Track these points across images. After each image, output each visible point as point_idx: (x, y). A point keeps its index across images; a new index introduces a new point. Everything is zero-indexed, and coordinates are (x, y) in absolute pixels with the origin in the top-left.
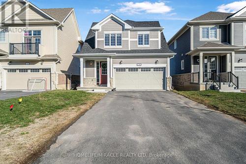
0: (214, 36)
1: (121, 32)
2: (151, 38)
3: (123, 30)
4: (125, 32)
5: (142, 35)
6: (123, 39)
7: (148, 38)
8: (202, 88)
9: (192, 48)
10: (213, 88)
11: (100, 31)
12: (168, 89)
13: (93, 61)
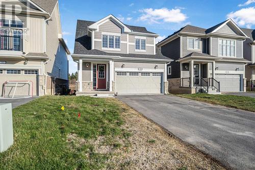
0: (197, 47)
1: (119, 35)
2: (148, 43)
3: (122, 33)
4: (123, 35)
5: (139, 40)
6: (121, 42)
7: (145, 44)
8: (193, 91)
9: (181, 56)
10: (201, 91)
11: (98, 31)
12: (166, 93)
13: (90, 63)
